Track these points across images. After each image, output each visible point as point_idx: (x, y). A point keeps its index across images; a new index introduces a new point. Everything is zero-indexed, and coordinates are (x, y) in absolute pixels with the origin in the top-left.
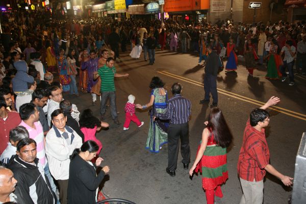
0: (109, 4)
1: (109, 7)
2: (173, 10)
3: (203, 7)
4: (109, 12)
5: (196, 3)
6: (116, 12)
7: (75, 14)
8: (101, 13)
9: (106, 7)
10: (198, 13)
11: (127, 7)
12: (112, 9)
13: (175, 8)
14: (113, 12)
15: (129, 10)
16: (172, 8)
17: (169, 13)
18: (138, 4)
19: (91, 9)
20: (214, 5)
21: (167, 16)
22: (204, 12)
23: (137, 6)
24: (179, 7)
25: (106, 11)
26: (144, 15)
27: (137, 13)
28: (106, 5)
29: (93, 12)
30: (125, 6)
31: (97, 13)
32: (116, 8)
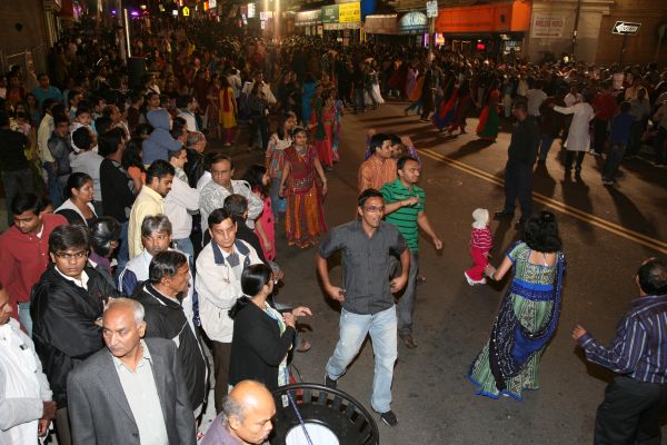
0: (329, 10)
1: (328, 18)
2: (454, 29)
3: (516, 26)
4: (327, 27)
5: (503, 18)
6: (340, 27)
7: (263, 27)
8: (311, 27)
9: (322, 17)
10: (505, 37)
11: (363, 19)
12: (332, 22)
13: (459, 25)
14: (334, 27)
15: (367, 24)
16: (452, 25)
17: (444, 35)
18: (384, 14)
19: (293, 19)
20: (538, 23)
21: (440, 40)
22: (517, 37)
23: (383, 16)
24: (467, 25)
25: (322, 24)
26: (395, 36)
27: (381, 31)
28: (323, 13)
29: (297, 24)
30: (358, 17)
31: (304, 27)
32: (342, 19)
